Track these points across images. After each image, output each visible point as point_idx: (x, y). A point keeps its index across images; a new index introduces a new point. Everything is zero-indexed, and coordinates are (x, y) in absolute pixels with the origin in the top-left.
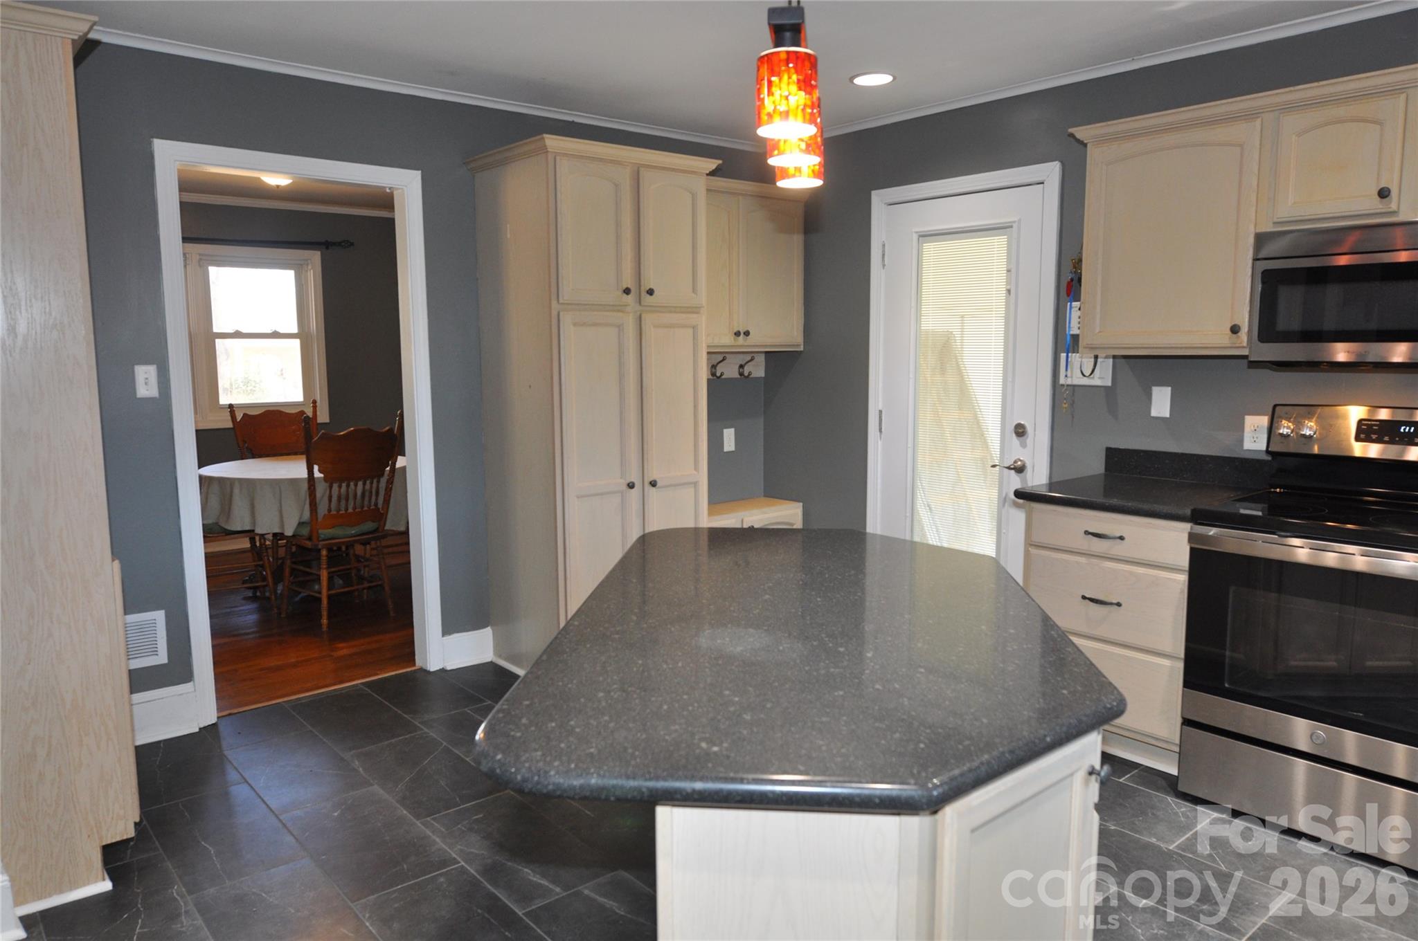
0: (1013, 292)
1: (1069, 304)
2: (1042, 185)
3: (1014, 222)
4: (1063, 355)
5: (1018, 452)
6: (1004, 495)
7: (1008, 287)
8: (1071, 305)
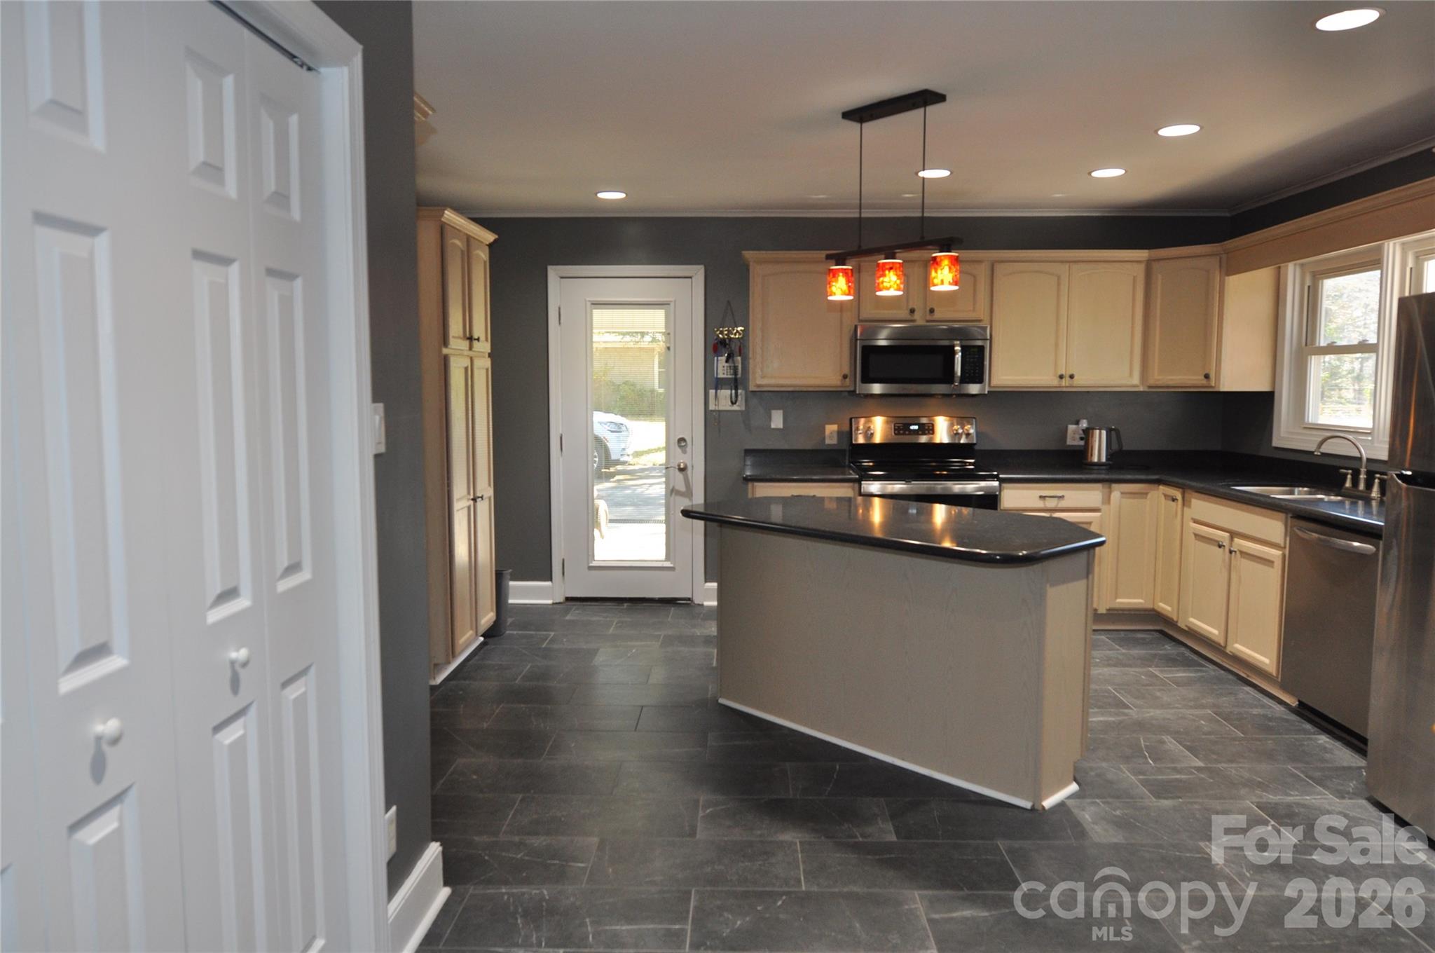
0: (672, 349)
1: (716, 358)
2: (690, 280)
3: (671, 301)
4: (712, 392)
5: (682, 459)
6: (671, 488)
7: (668, 345)
8: (717, 360)
